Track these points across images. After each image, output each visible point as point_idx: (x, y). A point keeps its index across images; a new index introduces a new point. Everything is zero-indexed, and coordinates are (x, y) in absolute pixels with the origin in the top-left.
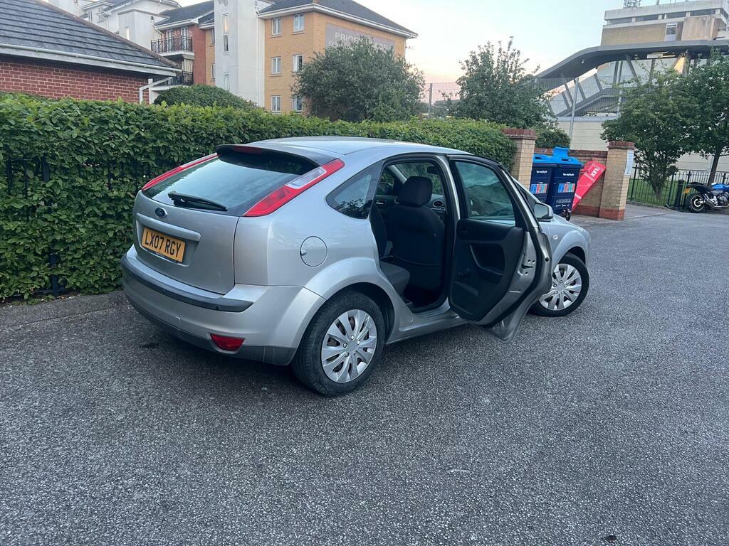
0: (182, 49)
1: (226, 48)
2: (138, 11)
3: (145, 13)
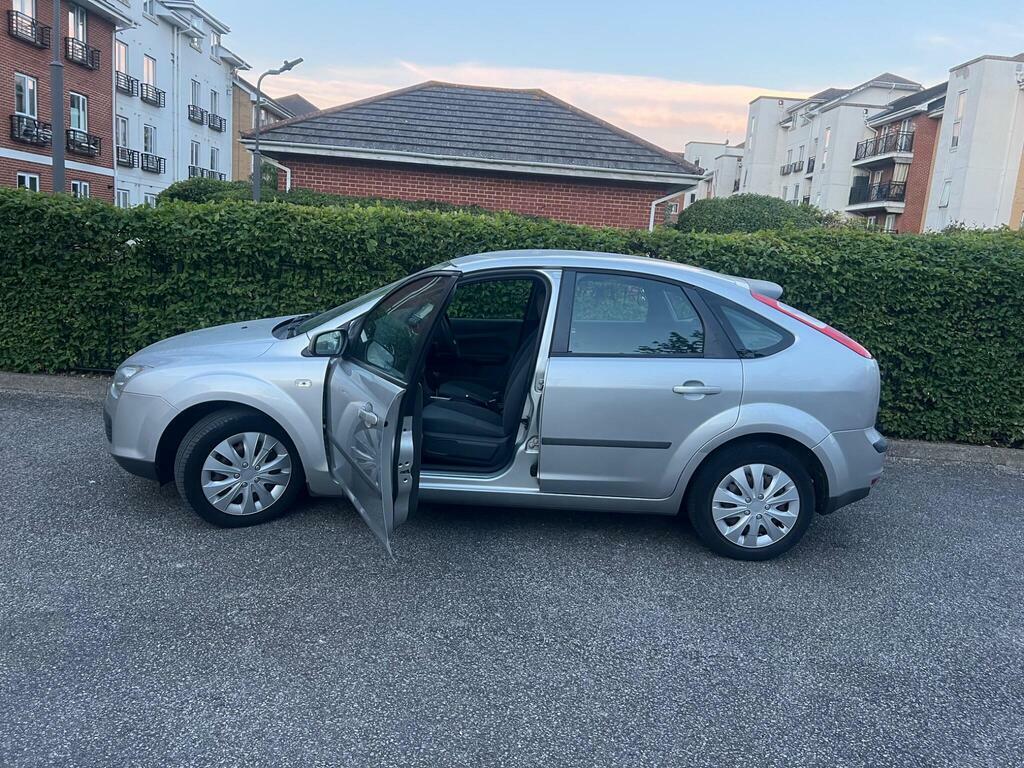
0: (896, 150)
1: (955, 142)
2: (847, 105)
3: (856, 105)
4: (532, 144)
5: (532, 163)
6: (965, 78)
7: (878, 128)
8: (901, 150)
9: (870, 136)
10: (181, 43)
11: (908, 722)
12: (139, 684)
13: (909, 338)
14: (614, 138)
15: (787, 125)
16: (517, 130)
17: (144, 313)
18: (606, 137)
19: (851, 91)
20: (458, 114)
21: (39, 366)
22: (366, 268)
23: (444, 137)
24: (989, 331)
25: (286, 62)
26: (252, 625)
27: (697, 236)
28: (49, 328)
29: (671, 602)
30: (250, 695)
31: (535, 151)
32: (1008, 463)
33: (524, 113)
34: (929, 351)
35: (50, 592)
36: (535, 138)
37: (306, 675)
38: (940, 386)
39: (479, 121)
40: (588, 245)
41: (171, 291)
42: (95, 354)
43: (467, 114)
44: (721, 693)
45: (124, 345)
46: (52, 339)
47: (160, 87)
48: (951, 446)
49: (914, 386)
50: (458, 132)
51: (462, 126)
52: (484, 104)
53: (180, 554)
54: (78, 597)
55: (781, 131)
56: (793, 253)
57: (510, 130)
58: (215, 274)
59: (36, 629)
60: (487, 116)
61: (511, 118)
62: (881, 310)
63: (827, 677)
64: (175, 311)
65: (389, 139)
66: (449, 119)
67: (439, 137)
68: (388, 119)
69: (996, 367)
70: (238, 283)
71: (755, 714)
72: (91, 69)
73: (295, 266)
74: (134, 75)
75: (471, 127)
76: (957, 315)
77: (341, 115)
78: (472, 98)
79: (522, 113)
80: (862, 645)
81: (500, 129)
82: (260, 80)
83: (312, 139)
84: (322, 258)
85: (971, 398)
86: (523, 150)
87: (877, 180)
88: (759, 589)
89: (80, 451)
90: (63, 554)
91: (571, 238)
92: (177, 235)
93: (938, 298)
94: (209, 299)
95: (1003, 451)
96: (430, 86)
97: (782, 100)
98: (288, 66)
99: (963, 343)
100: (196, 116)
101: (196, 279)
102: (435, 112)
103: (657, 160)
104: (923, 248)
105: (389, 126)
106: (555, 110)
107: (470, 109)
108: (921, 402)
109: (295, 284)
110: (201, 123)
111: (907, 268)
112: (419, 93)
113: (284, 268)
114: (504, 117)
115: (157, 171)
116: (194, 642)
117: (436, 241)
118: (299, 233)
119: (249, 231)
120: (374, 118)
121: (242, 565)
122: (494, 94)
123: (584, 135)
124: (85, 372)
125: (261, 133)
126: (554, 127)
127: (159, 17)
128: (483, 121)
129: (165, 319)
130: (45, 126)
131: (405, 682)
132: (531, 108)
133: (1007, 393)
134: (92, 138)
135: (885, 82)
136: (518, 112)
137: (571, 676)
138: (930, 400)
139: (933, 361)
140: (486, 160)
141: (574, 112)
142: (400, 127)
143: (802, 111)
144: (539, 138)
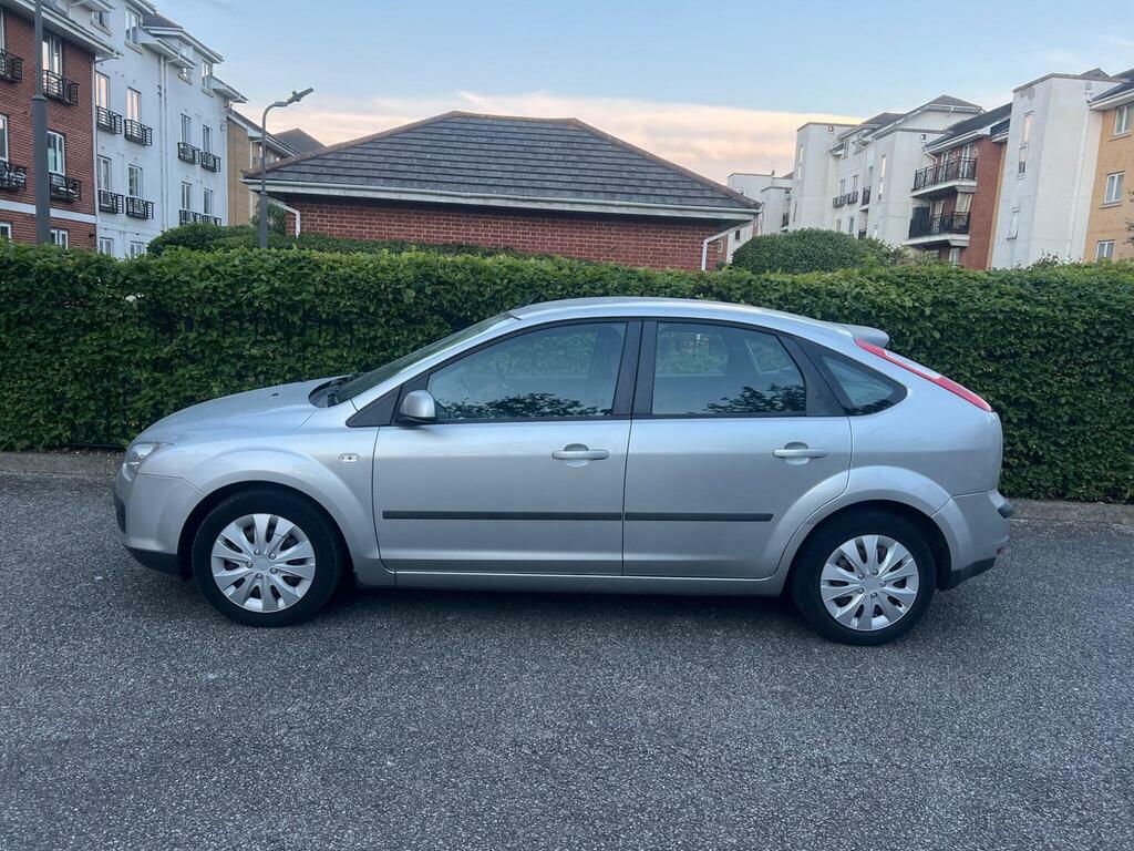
0: (957, 178)
1: (1022, 168)
2: (903, 130)
3: (913, 131)
4: (570, 179)
5: (571, 200)
6: (1030, 98)
7: (938, 155)
8: (963, 178)
9: (929, 163)
10: (169, 74)
11: (1079, 833)
12: (180, 826)
13: (1013, 386)
14: (660, 170)
15: (839, 153)
16: (552, 164)
17: (147, 379)
18: (651, 170)
19: (907, 115)
20: (486, 147)
21: (26, 442)
22: (402, 321)
23: (472, 173)
24: (1097, 375)
25: (294, 93)
26: (306, 746)
27: (772, 277)
28: (37, 399)
29: (786, 698)
30: (313, 834)
31: (574, 186)
32: (1125, 521)
33: (559, 145)
34: (1033, 399)
35: (62, 715)
36: (573, 172)
37: (377, 806)
38: (1047, 438)
39: (510, 155)
40: (652, 290)
41: (178, 354)
42: (91, 427)
43: (496, 147)
44: (862, 809)
45: (125, 416)
46: (41, 412)
47: (147, 123)
48: (1062, 504)
49: (1017, 439)
50: (487, 167)
51: (491, 161)
52: (514, 136)
53: (210, 662)
54: (96, 720)
55: (832, 160)
56: (881, 293)
57: (544, 163)
58: (229, 333)
59: (49, 761)
60: (518, 148)
61: (545, 150)
62: (979, 355)
63: (978, 784)
64: (184, 375)
65: (410, 176)
66: (477, 153)
67: (465, 172)
68: (408, 154)
69: (1108, 415)
70: (254, 344)
71: (906, 833)
72: (68, 105)
73: (321, 321)
74: (116, 110)
75: (501, 161)
76: (1063, 358)
77: (354, 151)
78: (500, 129)
79: (555, 145)
80: (1009, 742)
81: (533, 163)
82: (266, 113)
83: (324, 178)
84: (352, 312)
85: (1082, 450)
86: (560, 185)
87: (938, 211)
88: (881, 680)
89: (81, 541)
90: (73, 668)
91: (633, 283)
92: (185, 289)
93: (1041, 341)
94: (223, 361)
95: (1118, 508)
96: (454, 117)
97: (831, 127)
98: (297, 97)
99: (1070, 389)
100: (186, 155)
101: (208, 338)
102: (460, 145)
103: (708, 194)
104: (1022, 285)
105: (410, 161)
106: (592, 141)
107: (500, 141)
108: (1027, 456)
109: (321, 342)
110: (192, 162)
111: (1007, 309)
112: (441, 125)
113: (309, 323)
114: (538, 150)
115: (144, 217)
116: (240, 771)
117: (482, 289)
118: (325, 283)
119: (268, 282)
120: (392, 153)
121: (285, 672)
122: (524, 124)
123: (626, 168)
124: (80, 448)
125: (267, 172)
126: (592, 159)
127: (145, 45)
128: (513, 155)
129: (172, 385)
130: (17, 169)
131: (494, 811)
132: (566, 139)
133: (1120, 443)
134: (71, 182)
135: (943, 105)
136: (552, 144)
137: (687, 796)
138: (1036, 453)
139: (1037, 410)
140: (520, 197)
141: (614, 143)
142: (421, 162)
143: (854, 138)
144: (577, 172)
